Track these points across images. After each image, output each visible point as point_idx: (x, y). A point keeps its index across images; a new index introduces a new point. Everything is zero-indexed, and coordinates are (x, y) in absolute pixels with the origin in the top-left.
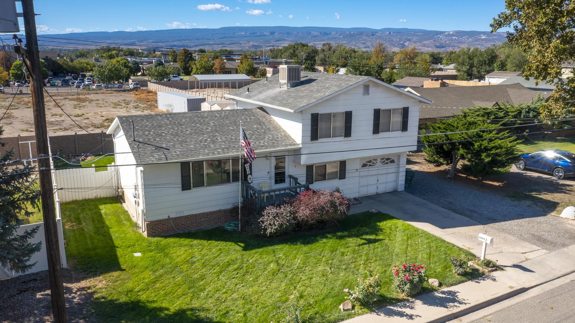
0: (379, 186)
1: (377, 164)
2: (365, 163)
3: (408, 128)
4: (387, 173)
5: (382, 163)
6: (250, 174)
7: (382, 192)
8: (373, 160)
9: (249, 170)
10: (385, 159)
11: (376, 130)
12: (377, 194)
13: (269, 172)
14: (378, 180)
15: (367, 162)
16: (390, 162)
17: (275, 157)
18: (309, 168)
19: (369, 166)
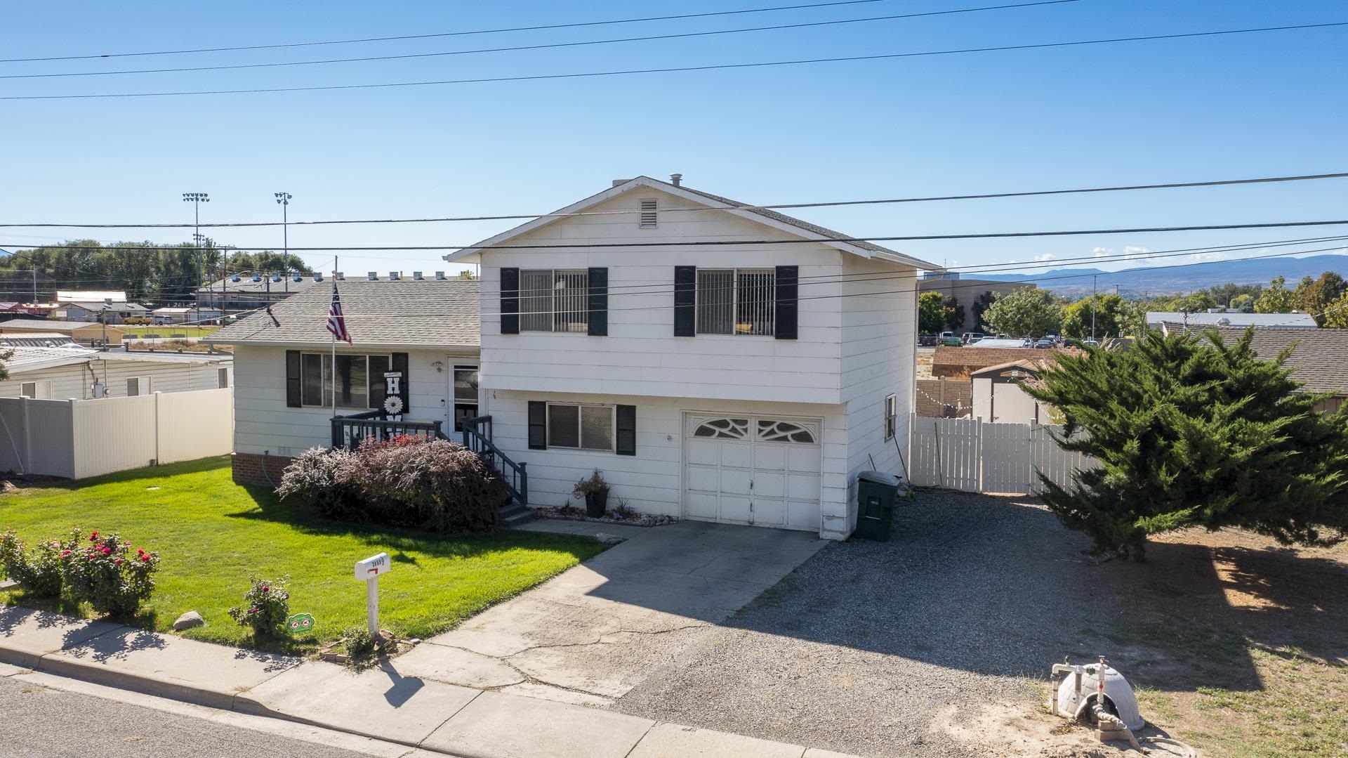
0: (757, 503)
1: (746, 437)
2: (704, 424)
3: (800, 332)
4: (786, 469)
5: (764, 436)
6: (396, 395)
7: (767, 526)
8: (733, 420)
9: (396, 385)
10: (774, 427)
11: (684, 326)
12: (748, 525)
13: (443, 401)
14: (752, 485)
15: (710, 423)
16: (793, 436)
17: (456, 367)
18: (536, 408)
19: (718, 436)
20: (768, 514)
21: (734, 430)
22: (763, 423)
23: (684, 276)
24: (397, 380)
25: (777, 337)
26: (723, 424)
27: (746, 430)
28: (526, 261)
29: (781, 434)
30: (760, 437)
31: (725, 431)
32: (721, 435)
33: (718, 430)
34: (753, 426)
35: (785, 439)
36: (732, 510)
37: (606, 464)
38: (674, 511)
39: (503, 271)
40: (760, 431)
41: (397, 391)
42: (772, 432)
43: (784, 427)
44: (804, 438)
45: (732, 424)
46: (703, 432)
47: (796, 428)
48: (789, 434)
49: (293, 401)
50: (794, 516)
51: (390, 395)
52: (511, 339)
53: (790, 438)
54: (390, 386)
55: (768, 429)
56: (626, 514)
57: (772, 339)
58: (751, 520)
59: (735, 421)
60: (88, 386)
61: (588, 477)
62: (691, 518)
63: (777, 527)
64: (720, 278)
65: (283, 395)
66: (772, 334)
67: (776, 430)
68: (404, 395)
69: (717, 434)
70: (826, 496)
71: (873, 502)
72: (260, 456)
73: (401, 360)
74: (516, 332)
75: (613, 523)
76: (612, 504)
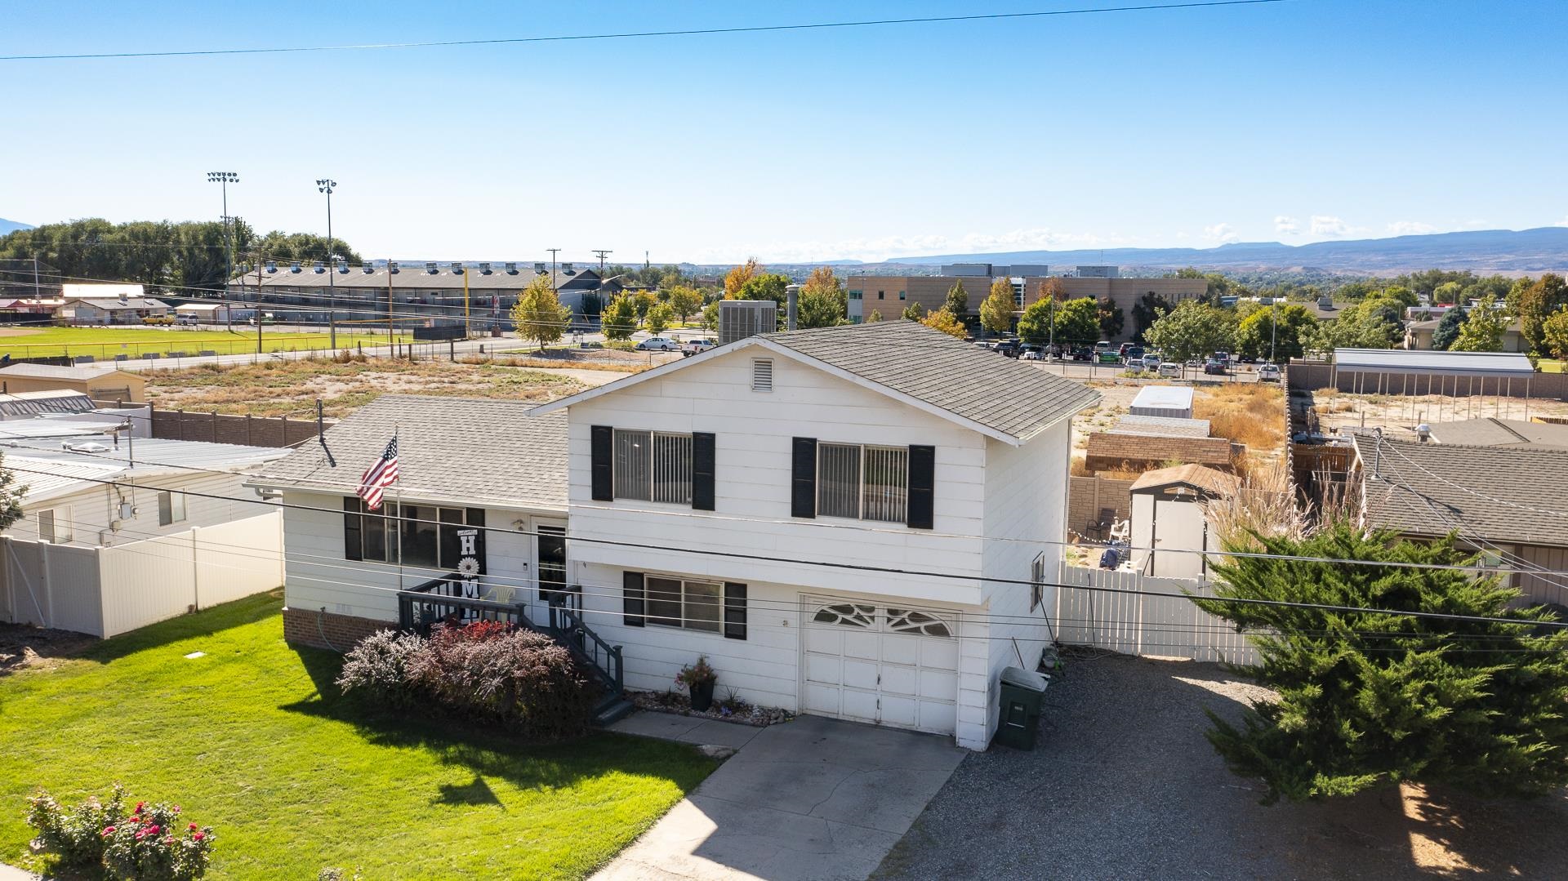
0: (884, 700)
1: (872, 626)
2: (825, 608)
3: (937, 520)
4: (918, 665)
5: (893, 626)
6: (471, 556)
7: (897, 726)
8: (857, 606)
9: (472, 545)
10: (905, 616)
11: (803, 506)
12: (873, 723)
13: (525, 564)
14: (879, 680)
15: (833, 608)
16: (926, 628)
17: (540, 527)
18: (632, 579)
19: (841, 623)
20: (897, 713)
21: (859, 617)
22: (893, 612)
23: (803, 449)
24: (472, 539)
25: (910, 525)
26: (847, 609)
27: (872, 618)
28: (621, 419)
29: (913, 625)
30: (888, 627)
31: (849, 617)
32: (844, 621)
33: (841, 616)
34: (881, 614)
35: (917, 630)
36: (856, 706)
37: (713, 647)
38: (791, 705)
39: (594, 429)
40: (889, 620)
41: (473, 552)
42: (903, 622)
43: (916, 617)
44: (939, 631)
45: (857, 610)
46: (823, 617)
47: (930, 619)
48: (922, 625)
49: (352, 553)
50: (927, 718)
51: (464, 557)
52: (602, 506)
53: (923, 630)
54: (465, 545)
55: (897, 619)
56: (736, 707)
57: (902, 528)
58: (878, 719)
59: (860, 607)
60: (113, 506)
61: (693, 662)
62: (809, 712)
63: (908, 728)
64: (844, 455)
65: (340, 545)
66: (904, 521)
67: (907, 620)
68: (480, 556)
69: (839, 620)
70: (964, 698)
71: (1016, 708)
72: (315, 613)
73: (477, 516)
74: (610, 499)
75: (720, 720)
76: (720, 694)
